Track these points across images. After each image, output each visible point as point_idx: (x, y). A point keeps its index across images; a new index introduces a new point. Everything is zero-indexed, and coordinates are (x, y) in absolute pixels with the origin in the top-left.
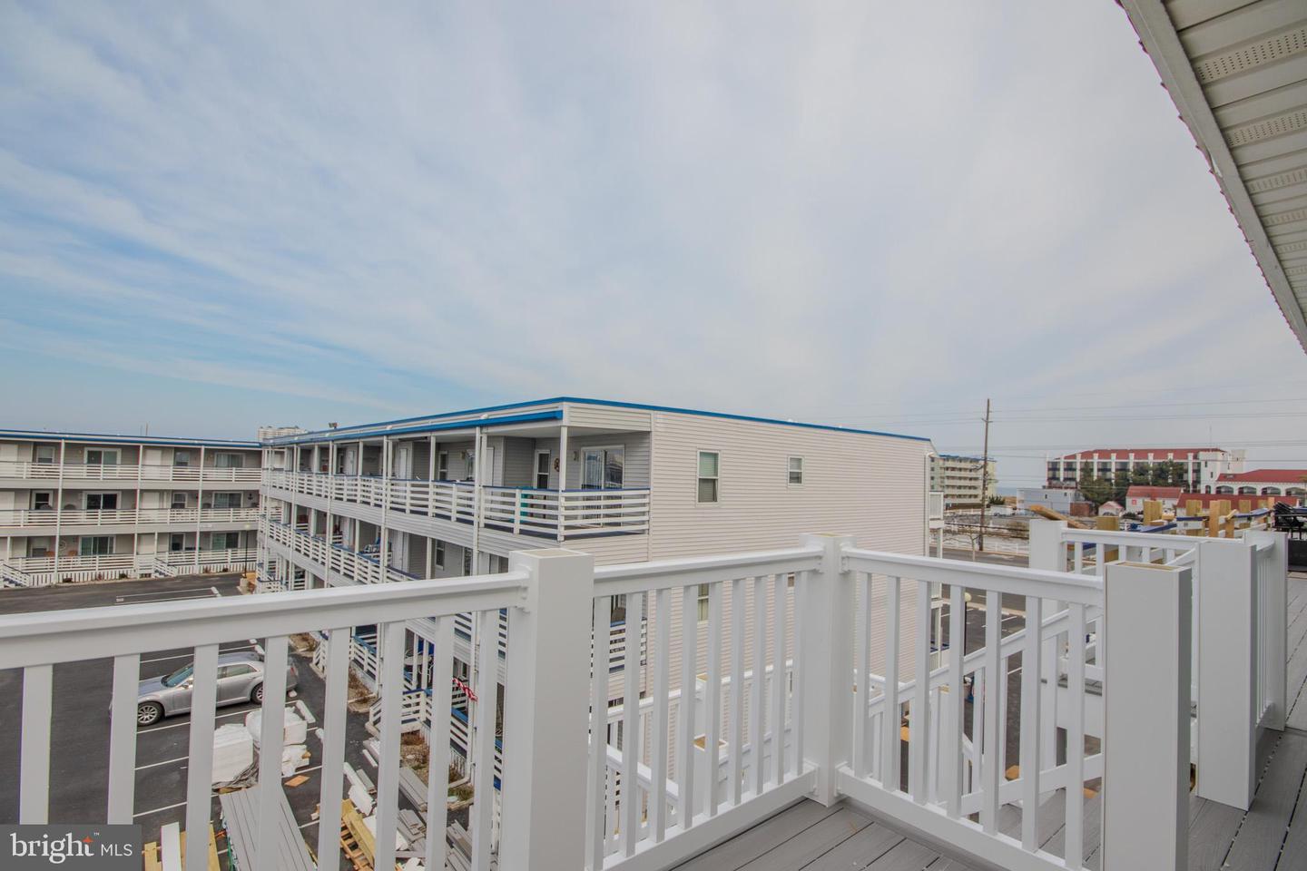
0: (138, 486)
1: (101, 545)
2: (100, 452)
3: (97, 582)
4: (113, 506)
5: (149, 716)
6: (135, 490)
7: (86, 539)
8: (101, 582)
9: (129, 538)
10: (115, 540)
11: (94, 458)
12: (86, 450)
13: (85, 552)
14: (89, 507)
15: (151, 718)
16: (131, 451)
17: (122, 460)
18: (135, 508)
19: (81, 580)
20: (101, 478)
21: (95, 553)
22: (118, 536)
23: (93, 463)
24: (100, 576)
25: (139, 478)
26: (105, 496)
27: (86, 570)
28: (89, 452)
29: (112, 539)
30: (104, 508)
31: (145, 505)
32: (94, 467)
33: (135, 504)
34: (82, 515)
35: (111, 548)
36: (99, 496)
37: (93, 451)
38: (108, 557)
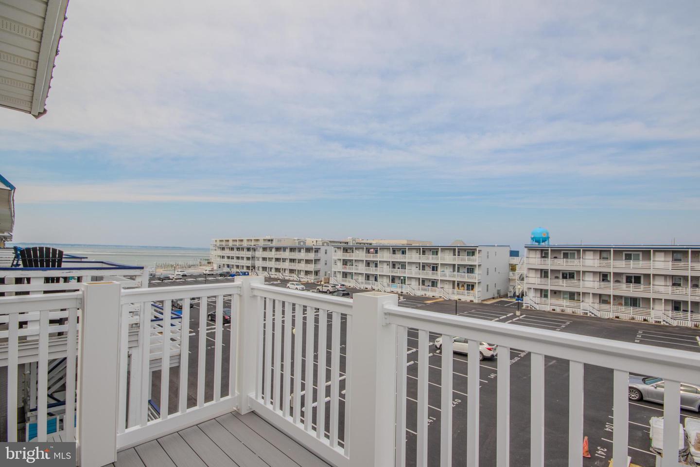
0: (651, 272)
1: (634, 302)
2: (631, 254)
3: (632, 321)
4: (639, 282)
5: (636, 396)
6: (650, 275)
7: (626, 298)
8: (634, 321)
9: (647, 300)
10: (641, 300)
11: (628, 257)
12: (624, 253)
13: (626, 304)
14: (627, 282)
15: (635, 397)
16: (647, 253)
17: (642, 258)
18: (650, 284)
19: (624, 318)
20: (631, 267)
21: (631, 306)
22: (643, 298)
23: (628, 259)
24: (633, 318)
25: (652, 268)
26: (635, 277)
27: (627, 314)
28: (626, 254)
29: (639, 299)
30: (635, 283)
31: (656, 283)
32: (628, 261)
33: (650, 282)
34: (624, 286)
35: (639, 304)
36: (632, 276)
37: (628, 254)
38: (638, 309)
